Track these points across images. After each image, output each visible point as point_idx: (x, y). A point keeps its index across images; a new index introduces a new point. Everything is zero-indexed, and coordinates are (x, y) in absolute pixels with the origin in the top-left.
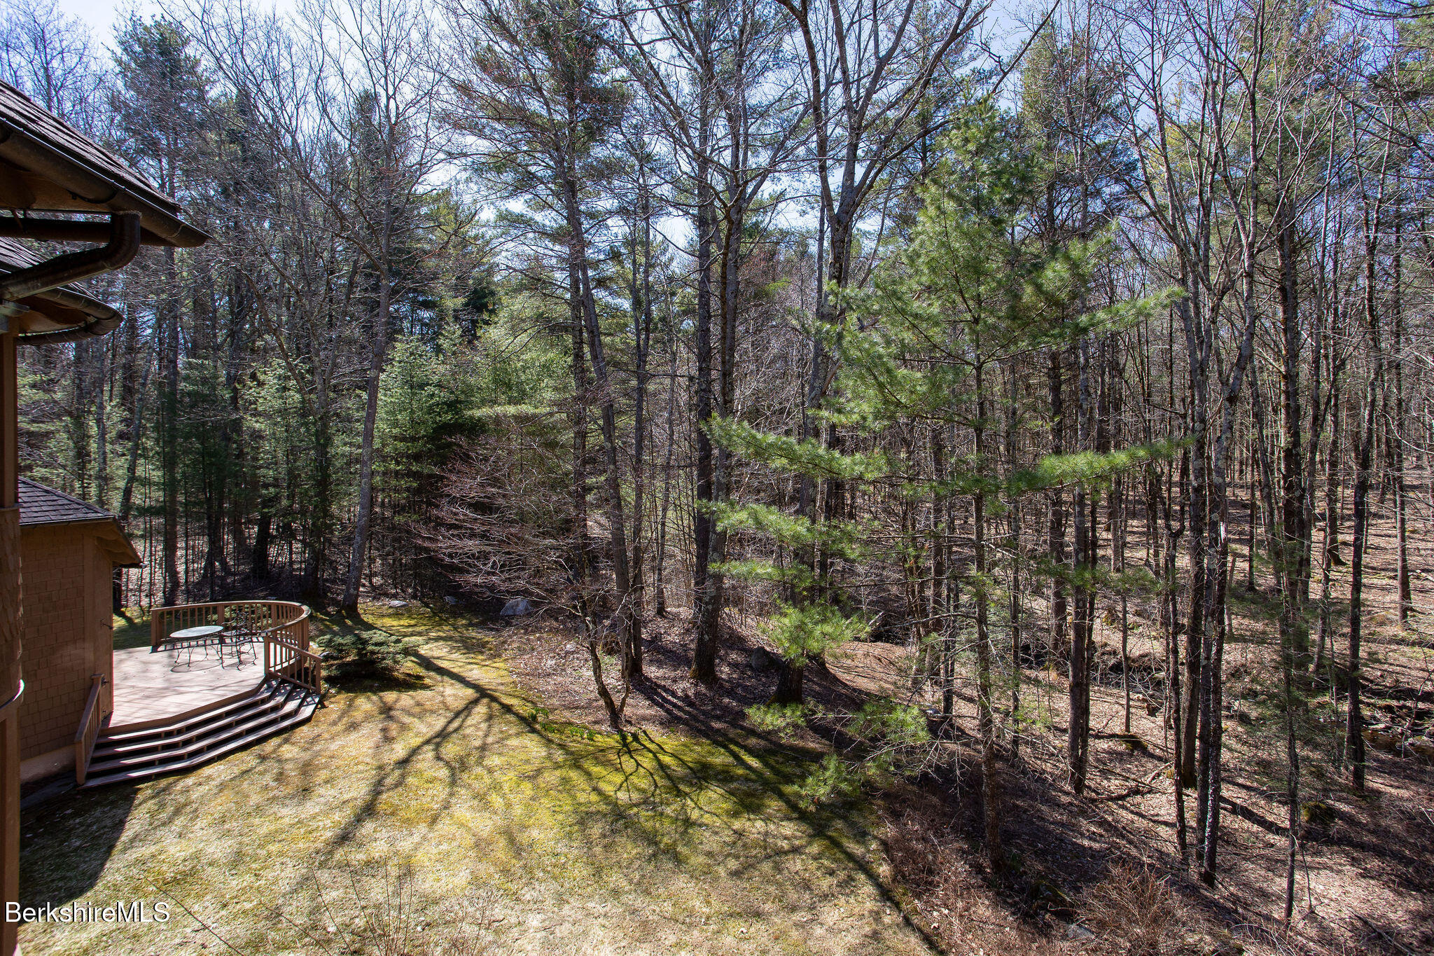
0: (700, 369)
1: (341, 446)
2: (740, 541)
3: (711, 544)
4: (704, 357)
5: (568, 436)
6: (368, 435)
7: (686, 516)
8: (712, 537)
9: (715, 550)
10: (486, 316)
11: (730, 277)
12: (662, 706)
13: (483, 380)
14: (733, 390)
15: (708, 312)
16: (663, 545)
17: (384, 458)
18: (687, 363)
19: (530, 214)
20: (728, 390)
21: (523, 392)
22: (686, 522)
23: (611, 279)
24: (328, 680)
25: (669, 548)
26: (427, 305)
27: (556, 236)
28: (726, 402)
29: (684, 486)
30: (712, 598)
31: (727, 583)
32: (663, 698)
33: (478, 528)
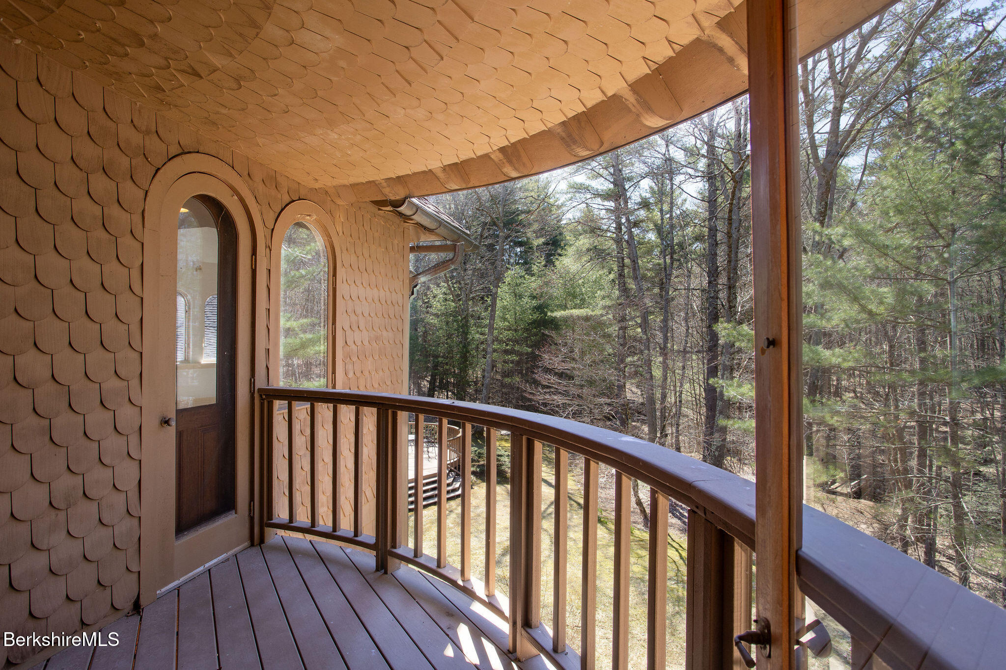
0: (710, 282)
1: (475, 335)
2: (739, 408)
3: (718, 408)
4: (713, 274)
5: (614, 330)
6: (491, 327)
7: (697, 387)
8: (719, 403)
9: (721, 413)
10: (559, 251)
11: (734, 217)
12: (680, 519)
13: (557, 291)
14: (736, 298)
15: (716, 240)
16: (680, 407)
17: (500, 342)
18: (699, 279)
19: (588, 182)
20: (732, 298)
21: (583, 300)
22: (698, 392)
23: (642, 221)
24: (473, 473)
25: (684, 410)
26: (520, 244)
27: (606, 196)
28: (730, 307)
29: (697, 365)
30: (718, 447)
31: (729, 438)
32: (680, 513)
33: (561, 389)
